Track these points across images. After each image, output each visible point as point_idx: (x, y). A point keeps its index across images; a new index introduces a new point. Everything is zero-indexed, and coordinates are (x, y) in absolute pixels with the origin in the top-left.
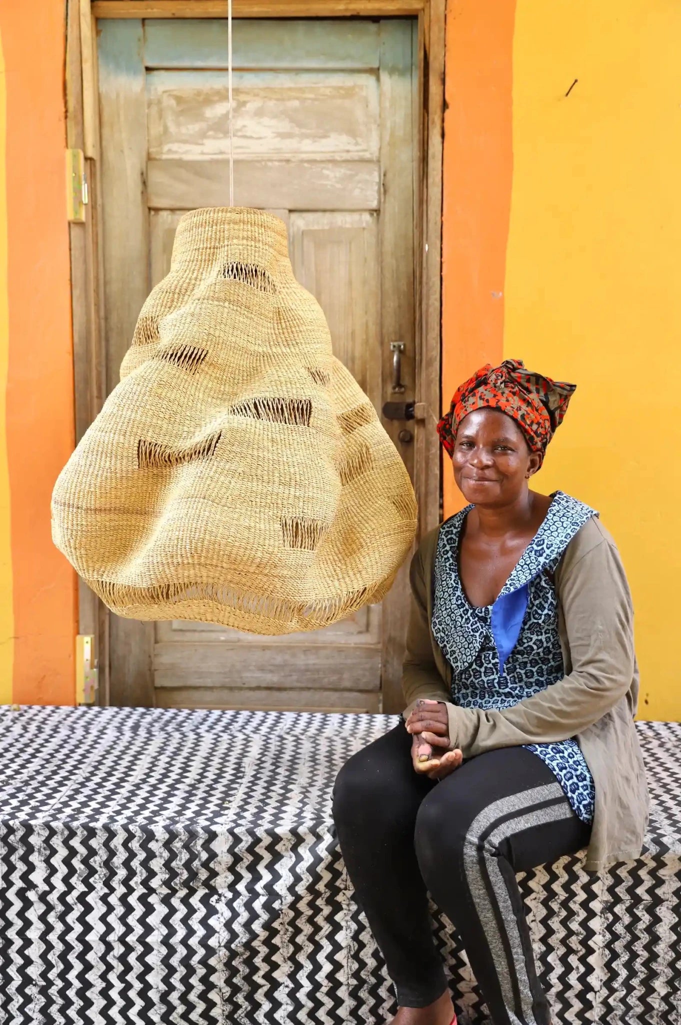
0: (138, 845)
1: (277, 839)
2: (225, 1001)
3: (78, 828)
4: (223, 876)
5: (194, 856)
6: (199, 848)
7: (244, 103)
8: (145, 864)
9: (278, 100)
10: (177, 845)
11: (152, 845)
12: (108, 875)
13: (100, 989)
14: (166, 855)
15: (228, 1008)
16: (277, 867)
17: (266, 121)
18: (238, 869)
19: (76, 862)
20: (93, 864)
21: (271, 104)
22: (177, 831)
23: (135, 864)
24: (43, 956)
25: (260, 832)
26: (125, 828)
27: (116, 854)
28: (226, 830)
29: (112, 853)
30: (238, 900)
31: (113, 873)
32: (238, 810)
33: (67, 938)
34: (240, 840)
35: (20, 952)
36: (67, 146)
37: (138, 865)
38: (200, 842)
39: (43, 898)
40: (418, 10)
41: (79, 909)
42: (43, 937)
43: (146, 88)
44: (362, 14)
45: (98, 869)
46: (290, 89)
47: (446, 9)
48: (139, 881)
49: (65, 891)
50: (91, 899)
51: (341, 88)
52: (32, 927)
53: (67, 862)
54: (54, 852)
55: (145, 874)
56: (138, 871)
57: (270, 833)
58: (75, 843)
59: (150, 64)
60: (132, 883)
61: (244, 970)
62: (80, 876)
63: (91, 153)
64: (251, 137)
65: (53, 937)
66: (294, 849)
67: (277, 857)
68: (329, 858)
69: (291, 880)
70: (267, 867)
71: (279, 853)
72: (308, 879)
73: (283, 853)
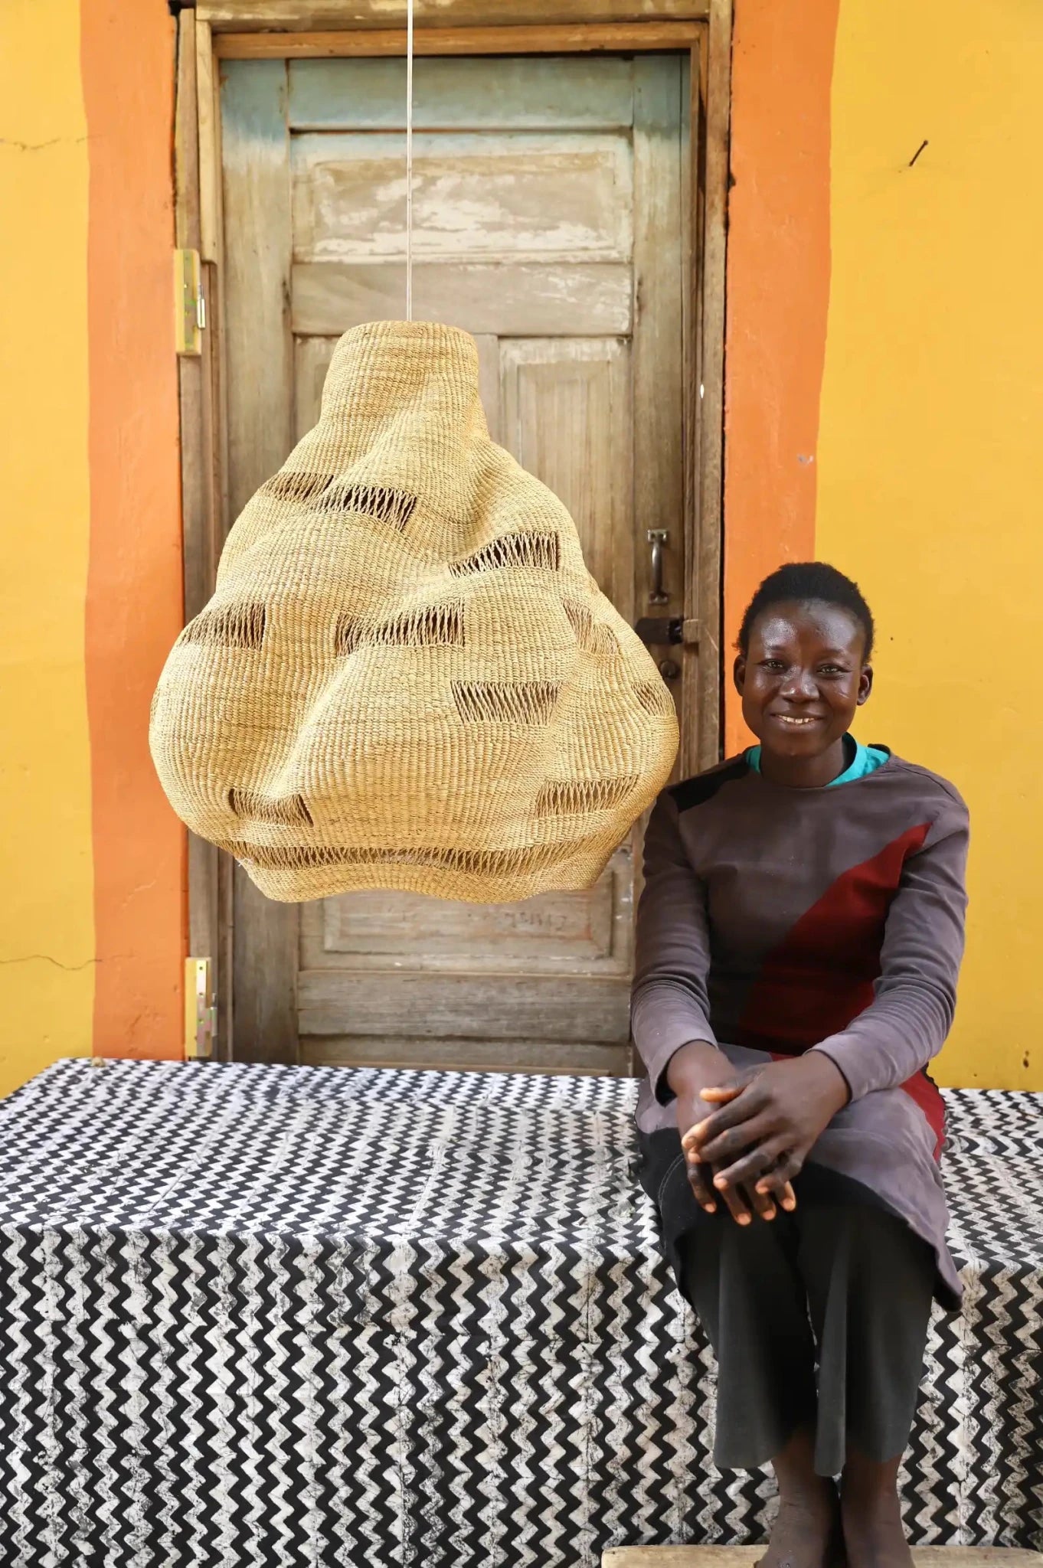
0: (278, 1262)
1: (481, 1256)
2: (408, 1487)
3: (191, 1236)
4: (402, 1307)
5: (359, 1278)
6: (367, 1267)
7: (432, 181)
8: (288, 1289)
9: (483, 174)
10: (336, 1261)
11: (299, 1262)
12: (235, 1303)
13: (228, 1460)
14: (319, 1275)
15: (412, 1498)
16: (482, 1295)
17: (466, 205)
18: (424, 1298)
19: (189, 1285)
20: (213, 1288)
21: (473, 181)
22: (335, 1242)
23: (274, 1288)
24: (146, 1415)
25: (456, 1244)
26: (260, 1237)
27: (245, 1275)
28: (405, 1242)
29: (241, 1273)
30: (426, 1341)
31: (242, 1302)
32: (424, 1214)
33: (180, 1390)
34: (427, 1256)
35: (113, 1409)
36: (175, 245)
37: (279, 1291)
38: (368, 1258)
39: (143, 1334)
40: (690, 41)
41: (195, 1351)
42: (145, 1389)
43: (291, 159)
44: (608, 47)
45: (221, 1295)
46: (501, 158)
47: (732, 39)
48: (280, 1314)
49: (174, 1326)
50: (212, 1337)
51: (577, 156)
52: (130, 1375)
53: (176, 1284)
54: (157, 1270)
55: (288, 1304)
56: (278, 1300)
57: (471, 1245)
58: (188, 1257)
59: (297, 124)
60: (270, 1316)
61: (434, 1444)
62: (195, 1304)
63: (210, 254)
64: (443, 230)
65: (159, 1389)
66: (506, 1270)
67: (481, 1281)
68: (561, 1286)
69: (504, 1314)
70: (466, 1295)
71: (484, 1276)
72: (528, 1314)
73: (490, 1276)
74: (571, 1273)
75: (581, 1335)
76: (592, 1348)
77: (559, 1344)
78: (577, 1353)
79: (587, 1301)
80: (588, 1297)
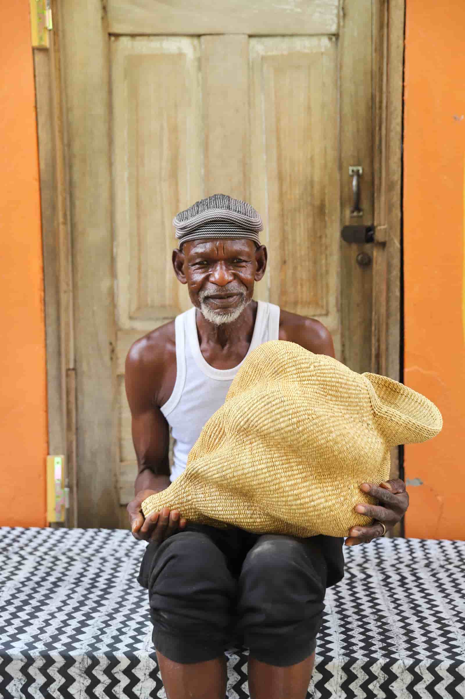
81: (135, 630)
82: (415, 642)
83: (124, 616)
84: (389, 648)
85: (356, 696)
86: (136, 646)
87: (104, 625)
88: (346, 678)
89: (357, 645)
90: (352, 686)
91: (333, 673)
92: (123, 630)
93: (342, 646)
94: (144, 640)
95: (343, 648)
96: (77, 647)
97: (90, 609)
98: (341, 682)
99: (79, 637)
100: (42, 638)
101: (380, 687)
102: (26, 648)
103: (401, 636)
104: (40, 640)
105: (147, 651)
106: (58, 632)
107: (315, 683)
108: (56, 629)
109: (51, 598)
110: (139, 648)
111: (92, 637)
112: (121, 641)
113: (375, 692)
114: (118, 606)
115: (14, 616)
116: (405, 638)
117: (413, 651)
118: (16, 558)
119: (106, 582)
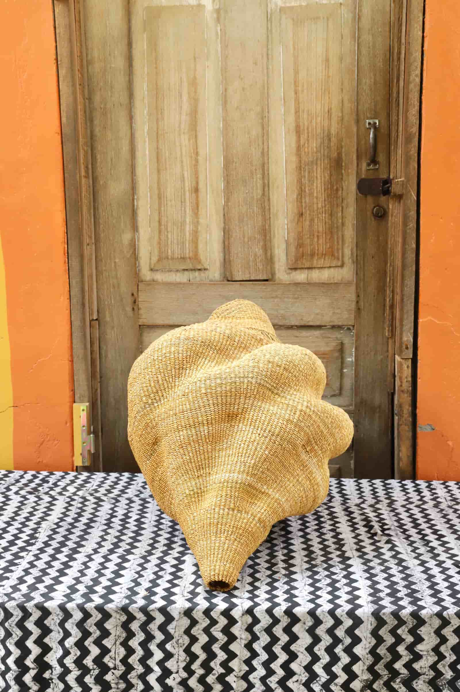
1: (46, 613)
16: (46, 640)
18: (8, 644)
25: (30, 606)
30: (9, 673)
32: (16, 582)
34: (12, 615)
57: (40, 607)
66: (62, 625)
67: (46, 631)
68: (98, 633)
69: (60, 652)
70: (35, 642)
71: (48, 628)
72: (75, 653)
73: (52, 627)
74: (105, 625)
75: (111, 665)
76: (118, 673)
77: (97, 672)
78: (108, 677)
79: (115, 643)
80: (116, 641)
81: (170, 574)
82: (438, 588)
83: (157, 558)
84: (414, 595)
85: (385, 641)
86: (173, 590)
87: (140, 568)
88: (375, 625)
89: (384, 591)
90: (382, 632)
91: (363, 619)
92: (160, 573)
93: (368, 593)
94: (180, 584)
95: (370, 595)
96: (117, 591)
97: (124, 551)
98: (370, 628)
99: (118, 580)
100: (83, 581)
101: (408, 632)
102: (69, 591)
103: (424, 581)
104: (81, 582)
105: (184, 596)
106: (97, 575)
107: (346, 628)
108: (95, 572)
109: (87, 540)
110: (176, 592)
111: (131, 581)
112: (158, 585)
113: (404, 637)
114: (150, 548)
115: (54, 558)
116: (428, 584)
117: (438, 598)
118: (47, 499)
119: (136, 523)
